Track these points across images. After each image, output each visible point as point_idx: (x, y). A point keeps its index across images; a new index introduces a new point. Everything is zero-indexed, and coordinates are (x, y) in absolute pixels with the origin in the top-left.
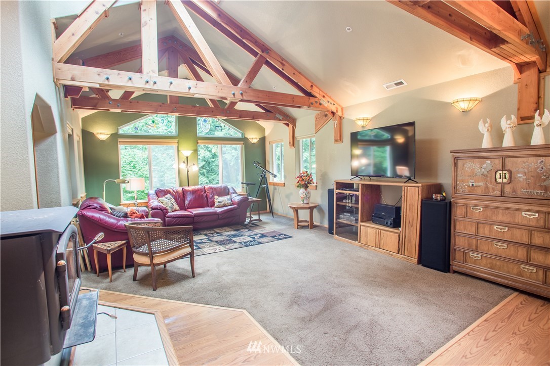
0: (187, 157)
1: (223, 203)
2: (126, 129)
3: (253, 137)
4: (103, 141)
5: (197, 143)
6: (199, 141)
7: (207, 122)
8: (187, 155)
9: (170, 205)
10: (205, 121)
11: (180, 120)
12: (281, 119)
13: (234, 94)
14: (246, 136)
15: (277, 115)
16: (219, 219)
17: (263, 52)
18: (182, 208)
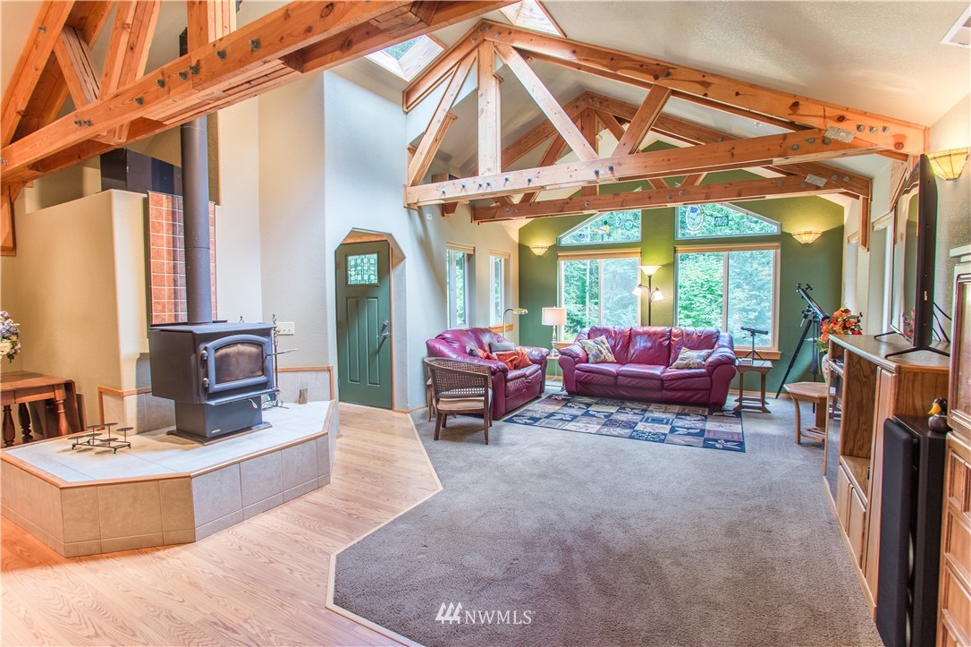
0: (650, 277)
1: (685, 362)
2: (567, 240)
3: (807, 229)
4: (539, 257)
5: (675, 251)
6: (679, 248)
7: (699, 212)
8: (650, 273)
9: (594, 352)
10: (693, 210)
11: (646, 216)
12: (822, 185)
13: (597, 173)
14: (786, 230)
15: (810, 179)
16: (662, 388)
17: (656, 78)
18: (621, 360)
